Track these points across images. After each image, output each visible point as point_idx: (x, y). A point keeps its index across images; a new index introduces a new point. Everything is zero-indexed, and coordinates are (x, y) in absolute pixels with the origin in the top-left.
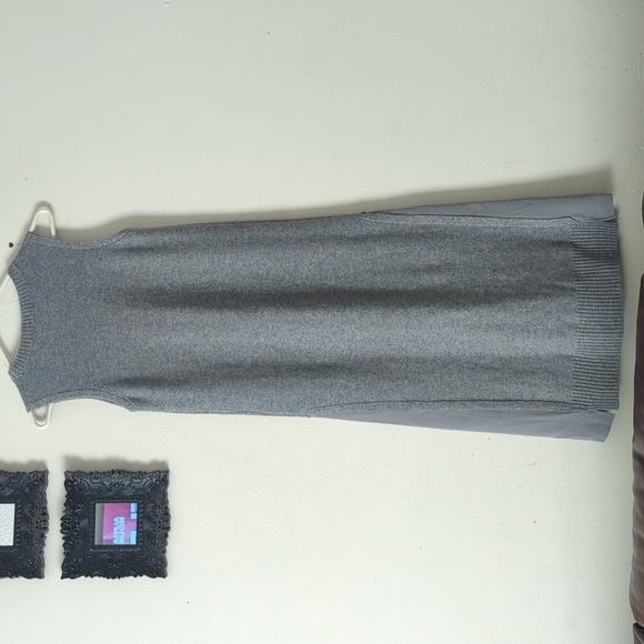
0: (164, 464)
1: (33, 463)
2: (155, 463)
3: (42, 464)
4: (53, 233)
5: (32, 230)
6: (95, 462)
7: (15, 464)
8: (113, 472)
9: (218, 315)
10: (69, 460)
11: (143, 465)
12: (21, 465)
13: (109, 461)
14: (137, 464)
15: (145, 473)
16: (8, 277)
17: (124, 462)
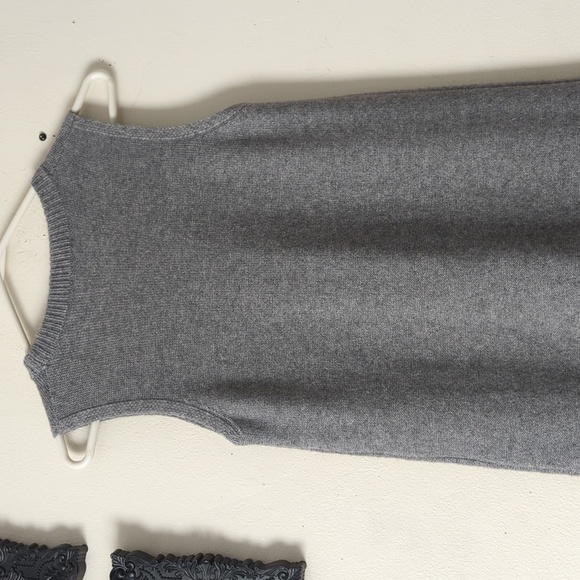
0: (296, 549)
1: (61, 529)
2: (278, 545)
3: (77, 532)
4: (112, 113)
5: (76, 107)
6: (169, 536)
7: (30, 530)
8: (200, 558)
9: (405, 266)
10: (126, 529)
11: (257, 548)
12: (41, 532)
13: (195, 536)
14: (245, 545)
15: (261, 565)
16: (32, 191)
17: (222, 540)
